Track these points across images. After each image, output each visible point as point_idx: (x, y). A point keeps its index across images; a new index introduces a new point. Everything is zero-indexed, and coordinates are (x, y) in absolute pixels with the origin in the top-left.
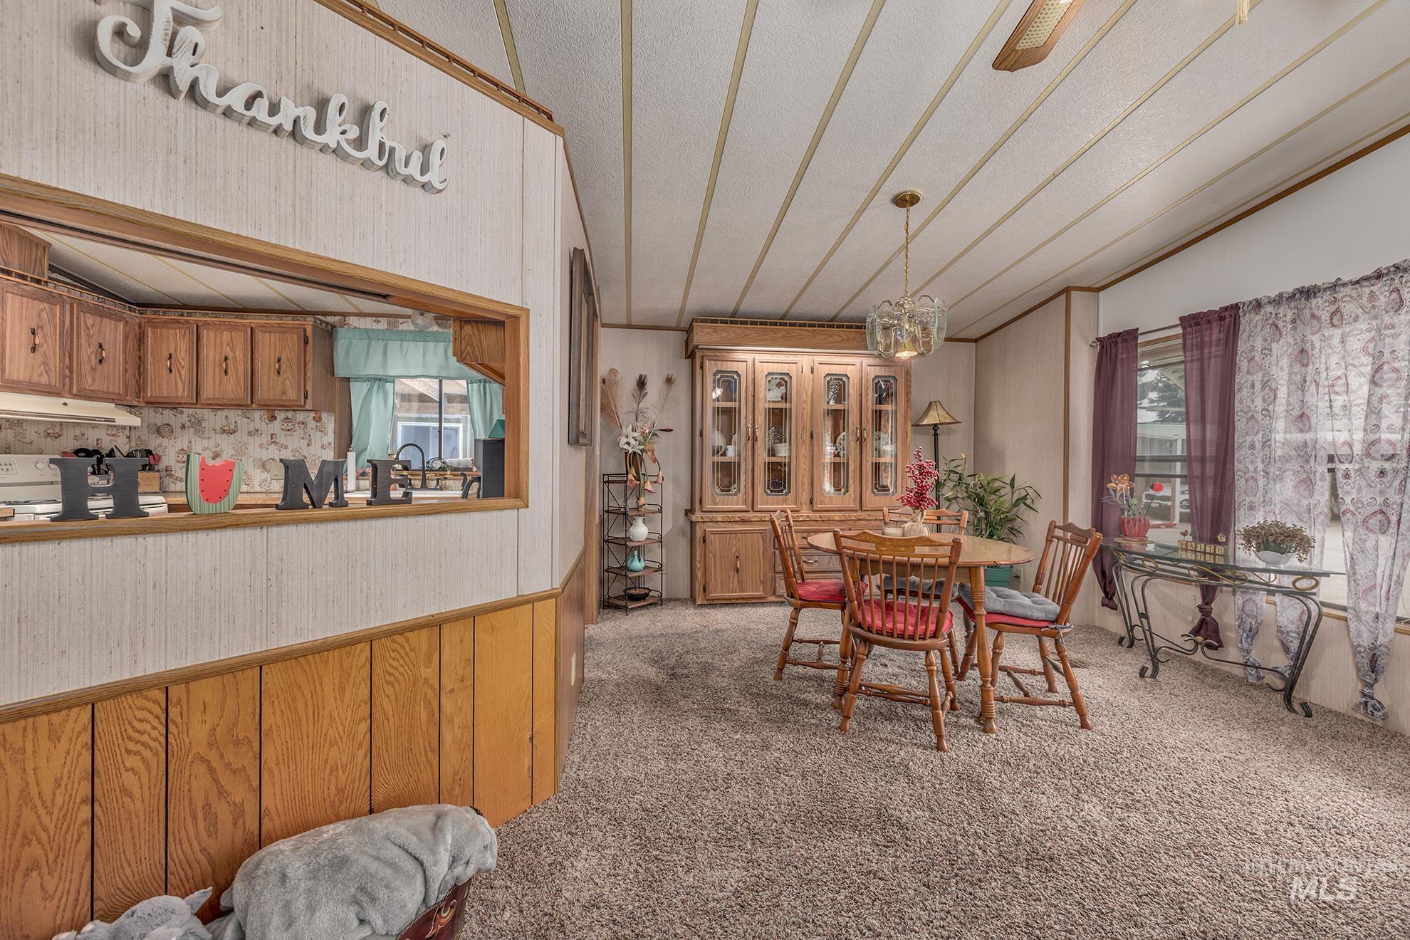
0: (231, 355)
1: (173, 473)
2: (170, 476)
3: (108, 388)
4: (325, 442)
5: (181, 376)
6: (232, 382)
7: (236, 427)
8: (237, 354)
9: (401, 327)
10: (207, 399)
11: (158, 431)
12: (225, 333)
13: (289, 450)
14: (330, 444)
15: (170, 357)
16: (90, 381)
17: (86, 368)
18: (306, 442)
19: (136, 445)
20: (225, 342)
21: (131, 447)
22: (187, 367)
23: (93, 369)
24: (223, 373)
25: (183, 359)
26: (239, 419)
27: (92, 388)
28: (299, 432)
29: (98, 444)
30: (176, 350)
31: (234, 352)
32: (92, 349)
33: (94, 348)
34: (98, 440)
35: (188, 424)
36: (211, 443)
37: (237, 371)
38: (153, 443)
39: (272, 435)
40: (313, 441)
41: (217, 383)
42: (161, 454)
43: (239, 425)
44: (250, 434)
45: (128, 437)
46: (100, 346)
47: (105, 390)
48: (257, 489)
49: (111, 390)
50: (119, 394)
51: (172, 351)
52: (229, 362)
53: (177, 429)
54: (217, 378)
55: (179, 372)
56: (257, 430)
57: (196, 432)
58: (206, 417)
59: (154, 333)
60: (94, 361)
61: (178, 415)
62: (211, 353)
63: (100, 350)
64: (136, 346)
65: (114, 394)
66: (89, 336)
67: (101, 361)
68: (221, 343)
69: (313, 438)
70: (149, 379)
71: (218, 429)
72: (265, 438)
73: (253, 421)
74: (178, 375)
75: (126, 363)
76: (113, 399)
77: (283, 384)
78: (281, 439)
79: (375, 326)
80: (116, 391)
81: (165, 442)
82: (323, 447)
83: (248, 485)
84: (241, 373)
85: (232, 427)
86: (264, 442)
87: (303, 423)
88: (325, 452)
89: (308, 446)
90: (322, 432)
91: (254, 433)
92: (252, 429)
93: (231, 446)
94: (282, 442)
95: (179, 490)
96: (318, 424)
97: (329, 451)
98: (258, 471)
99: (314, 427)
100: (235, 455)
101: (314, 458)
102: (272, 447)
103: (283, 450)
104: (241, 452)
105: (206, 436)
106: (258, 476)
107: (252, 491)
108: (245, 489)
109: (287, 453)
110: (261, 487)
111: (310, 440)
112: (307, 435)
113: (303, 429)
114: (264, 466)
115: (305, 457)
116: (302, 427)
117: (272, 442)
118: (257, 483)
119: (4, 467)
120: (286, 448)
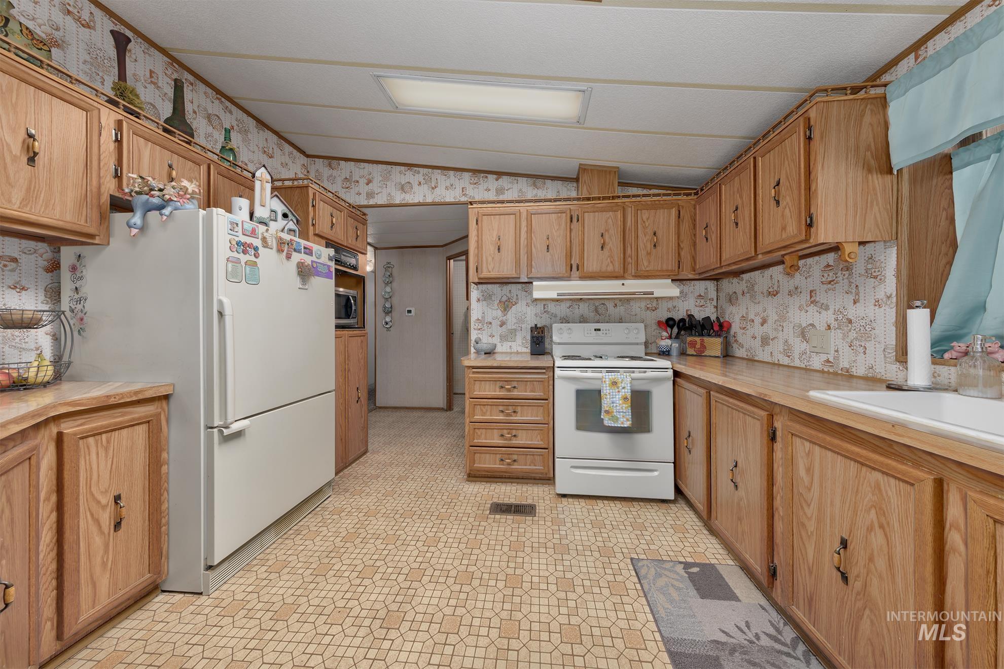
0: (740, 203)
1: (738, 339)
2: (737, 341)
3: (662, 267)
4: (881, 295)
5: (712, 243)
6: (741, 233)
7: (779, 287)
10: (726, 260)
11: (730, 300)
12: (736, 179)
13: (831, 312)
14: (889, 297)
15: (706, 227)
16: (646, 264)
18: (852, 297)
19: (720, 313)
20: (736, 190)
22: (715, 232)
23: (649, 254)
24: (735, 226)
25: (713, 224)
27: (647, 269)
28: (842, 284)
30: (710, 219)
31: (742, 197)
32: (647, 237)
33: (650, 236)
34: (687, 310)
35: (746, 290)
36: (759, 308)
37: (744, 219)
38: (728, 311)
39: (811, 292)
40: (861, 294)
41: (732, 239)
43: (781, 282)
44: (790, 294)
45: (716, 307)
46: (655, 234)
47: (659, 269)
48: (797, 363)
50: (672, 271)
51: (708, 220)
52: (738, 211)
53: (740, 296)
55: (711, 239)
56: (797, 289)
57: (751, 297)
58: (757, 281)
60: (649, 246)
61: (740, 282)
62: (727, 209)
63: (654, 237)
65: (667, 271)
66: (645, 228)
67: (655, 246)
69: (861, 289)
71: (765, 291)
72: (805, 297)
75: (681, 242)
76: (669, 275)
77: (783, 216)
78: (821, 297)
80: (669, 268)
81: (734, 309)
82: (877, 303)
83: (789, 357)
84: (747, 220)
85: (776, 288)
86: (803, 302)
87: (848, 268)
88: (880, 312)
89: (855, 303)
90: (876, 277)
91: (794, 292)
92: (792, 288)
93: (775, 310)
94: (822, 302)
95: (741, 356)
96: (870, 266)
97: (888, 310)
98: (798, 340)
99: (863, 272)
100: (778, 320)
101: (863, 323)
102: (812, 309)
103: (824, 312)
104: (782, 318)
105: (757, 301)
106: (799, 346)
107: (792, 364)
108: (785, 361)
109: (828, 317)
110: (801, 361)
111: (857, 294)
112: (853, 286)
113: (847, 278)
114: (803, 334)
115: (850, 321)
116: (847, 276)
117: (812, 302)
118: (796, 356)
119: (605, 332)
120: (827, 308)
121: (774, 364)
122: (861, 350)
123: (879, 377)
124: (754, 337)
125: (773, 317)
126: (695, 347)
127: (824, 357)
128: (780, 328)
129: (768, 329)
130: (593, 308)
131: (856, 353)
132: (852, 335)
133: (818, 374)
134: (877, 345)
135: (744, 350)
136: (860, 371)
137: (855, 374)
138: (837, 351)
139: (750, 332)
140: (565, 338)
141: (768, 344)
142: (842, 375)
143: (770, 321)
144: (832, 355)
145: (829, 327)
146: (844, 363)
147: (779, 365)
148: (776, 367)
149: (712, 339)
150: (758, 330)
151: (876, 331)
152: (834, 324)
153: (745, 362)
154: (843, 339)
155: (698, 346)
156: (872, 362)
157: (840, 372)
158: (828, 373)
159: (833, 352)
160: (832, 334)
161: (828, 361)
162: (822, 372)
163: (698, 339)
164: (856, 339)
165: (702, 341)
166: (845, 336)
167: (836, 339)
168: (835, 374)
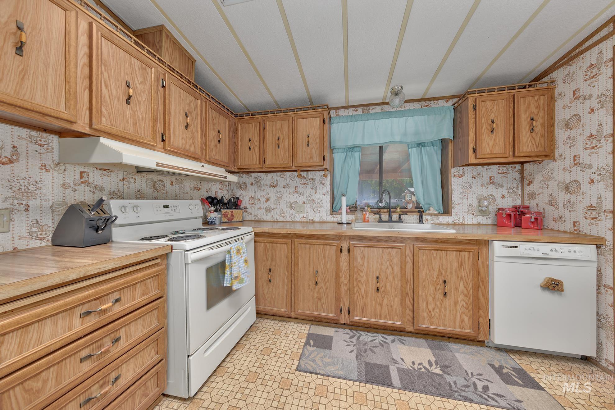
0: (281, 136)
1: (247, 210)
2: (246, 211)
3: (222, 159)
4: (325, 191)
5: (255, 152)
6: (282, 153)
7: (277, 183)
8: (284, 135)
9: (371, 112)
10: (269, 165)
11: (241, 187)
12: (278, 122)
13: (305, 196)
14: (328, 192)
15: (250, 141)
16: (214, 153)
17: (213, 144)
18: (314, 191)
19: (231, 194)
20: (278, 128)
21: (229, 196)
22: (258, 146)
23: (216, 146)
24: (277, 147)
25: (256, 141)
26: (278, 178)
27: (215, 158)
28: (310, 185)
29: (216, 194)
30: (253, 137)
31: (282, 133)
33: (216, 133)
34: (216, 192)
35: (254, 182)
36: (265, 193)
37: (284, 146)
38: (239, 193)
39: (295, 187)
40: (318, 190)
41: (274, 154)
42: (242, 199)
43: (278, 181)
44: (284, 187)
45: (228, 191)
46: (219, 132)
48: (288, 220)
49: (223, 160)
51: (251, 137)
52: (280, 140)
53: (249, 185)
54: (274, 151)
55: (254, 149)
56: (288, 185)
57: (258, 187)
58: (262, 178)
59: (241, 127)
60: (216, 141)
61: (249, 177)
62: (270, 136)
63: (219, 134)
64: (233, 135)
66: (214, 125)
67: (219, 141)
68: (276, 129)
69: (318, 188)
70: (240, 155)
71: (268, 184)
72: (292, 189)
73: (286, 179)
74: (253, 151)
75: (230, 144)
76: (225, 166)
77: (311, 152)
78: (300, 190)
79: (354, 113)
80: (226, 161)
81: (244, 193)
82: (323, 194)
83: (283, 217)
84: (287, 147)
85: (275, 183)
86: (291, 191)
87: (312, 179)
88: (324, 197)
89: (315, 193)
90: (323, 184)
91: (286, 186)
92: (285, 184)
93: (275, 194)
94: (301, 192)
95: (250, 220)
96: (321, 180)
97: (327, 196)
98: (288, 209)
99: (319, 182)
100: (277, 200)
101: (318, 201)
102: (296, 194)
103: (302, 196)
104: (279, 198)
105: (262, 189)
106: (289, 212)
107: (285, 221)
108: (282, 219)
109: (304, 198)
110: (290, 218)
111: (316, 190)
112: (315, 187)
113: (312, 183)
114: (291, 206)
115: (314, 201)
116: (312, 182)
117: (296, 192)
118: (288, 216)
119: (173, 208)
120: (303, 195)
121: (274, 222)
122: (318, 211)
123: (324, 221)
124: (260, 209)
125: (273, 197)
126: (227, 217)
127: (302, 216)
128: (278, 204)
129: (270, 204)
130: (150, 184)
131: (316, 212)
132: (314, 206)
133: (299, 224)
134: (324, 209)
135: (252, 216)
136: (317, 219)
137: (315, 221)
138: (307, 213)
139: (257, 205)
140: (131, 217)
141: (270, 212)
142: (309, 222)
143: (272, 200)
144: (305, 214)
145: (304, 203)
146: (311, 217)
147: (277, 222)
148: (276, 223)
149: (238, 211)
150: (263, 204)
151: (323, 204)
152: (306, 201)
153: (253, 223)
154: (310, 208)
155: (229, 216)
156: (322, 216)
157: (309, 221)
158: (304, 222)
159: (306, 213)
160: (306, 205)
161: (304, 217)
162: (301, 222)
163: (229, 211)
164: (316, 207)
165: (232, 212)
166: (311, 206)
167: (307, 207)
168: (307, 222)
